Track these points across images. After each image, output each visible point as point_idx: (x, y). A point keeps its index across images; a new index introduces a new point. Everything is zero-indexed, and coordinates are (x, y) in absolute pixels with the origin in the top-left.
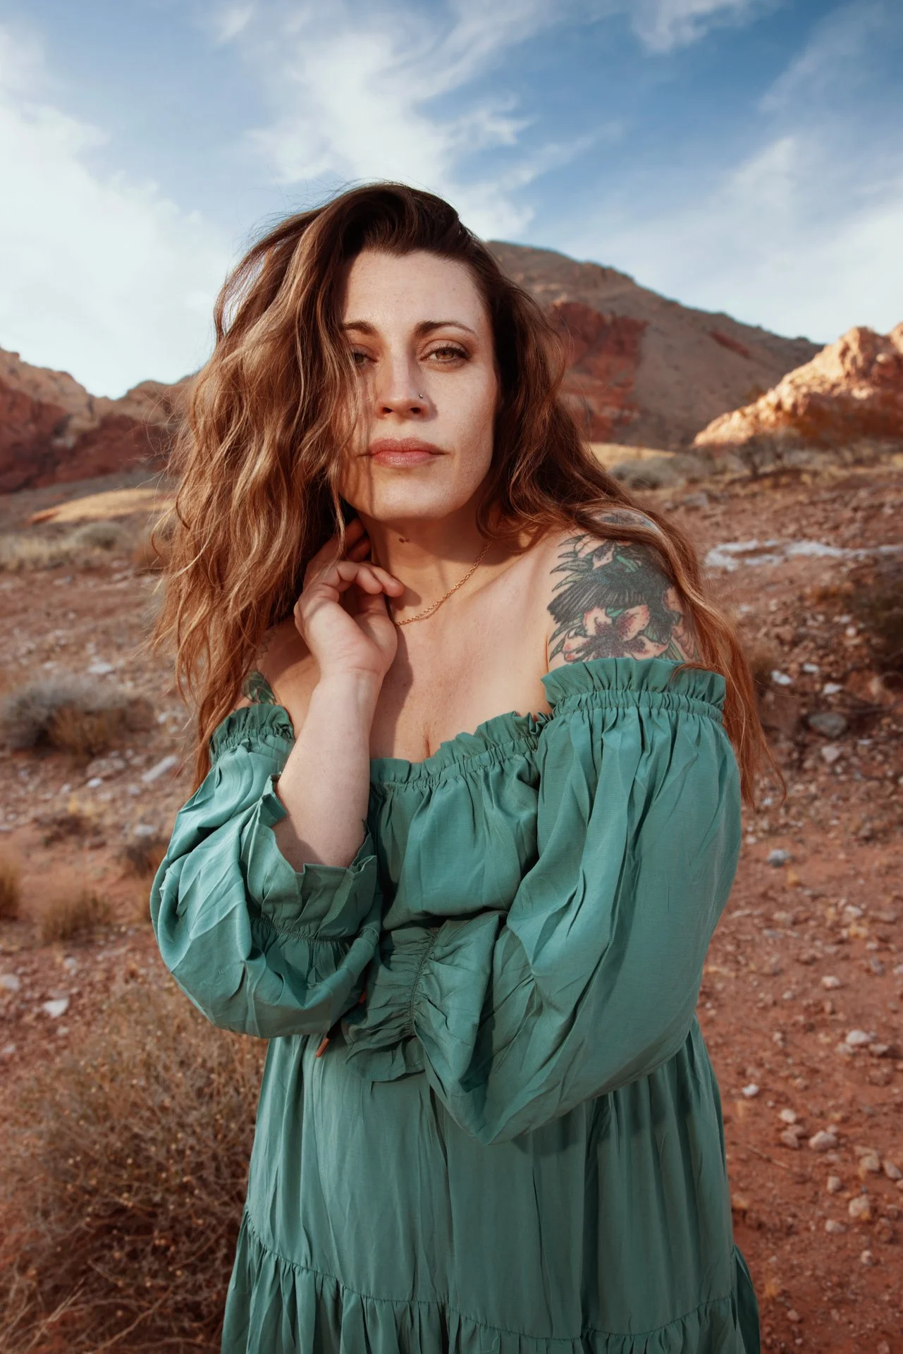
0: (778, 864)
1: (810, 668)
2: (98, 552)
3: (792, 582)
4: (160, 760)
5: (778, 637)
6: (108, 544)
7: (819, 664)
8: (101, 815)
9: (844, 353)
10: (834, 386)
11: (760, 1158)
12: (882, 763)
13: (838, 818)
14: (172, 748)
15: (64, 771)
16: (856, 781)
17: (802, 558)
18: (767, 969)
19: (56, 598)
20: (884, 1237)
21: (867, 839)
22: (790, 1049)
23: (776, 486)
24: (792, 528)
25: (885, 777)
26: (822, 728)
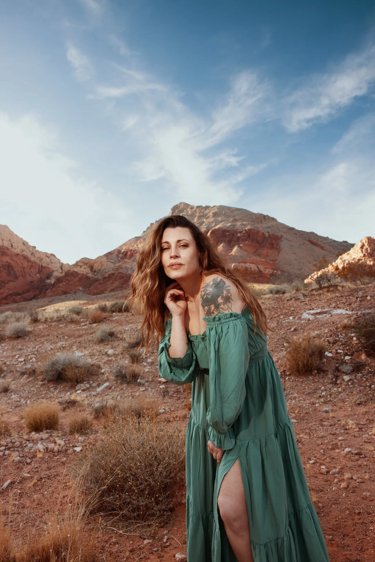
0: (327, 412)
1: (339, 351)
2: (74, 316)
3: (333, 323)
4: (103, 385)
5: (328, 341)
6: (78, 313)
7: (343, 350)
8: (83, 401)
9: (362, 247)
10: (359, 260)
11: (314, 476)
12: (365, 381)
13: (349, 398)
14: (108, 380)
15: (67, 388)
16: (356, 387)
17: (338, 314)
18: (320, 436)
19: (60, 331)
20: (350, 491)
21: (359, 404)
22: (325, 454)
23: (328, 291)
24: (334, 305)
25: (367, 386)
26: (344, 370)
